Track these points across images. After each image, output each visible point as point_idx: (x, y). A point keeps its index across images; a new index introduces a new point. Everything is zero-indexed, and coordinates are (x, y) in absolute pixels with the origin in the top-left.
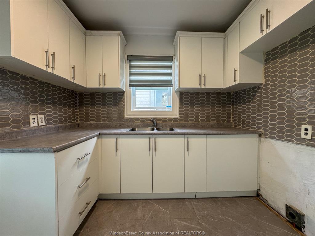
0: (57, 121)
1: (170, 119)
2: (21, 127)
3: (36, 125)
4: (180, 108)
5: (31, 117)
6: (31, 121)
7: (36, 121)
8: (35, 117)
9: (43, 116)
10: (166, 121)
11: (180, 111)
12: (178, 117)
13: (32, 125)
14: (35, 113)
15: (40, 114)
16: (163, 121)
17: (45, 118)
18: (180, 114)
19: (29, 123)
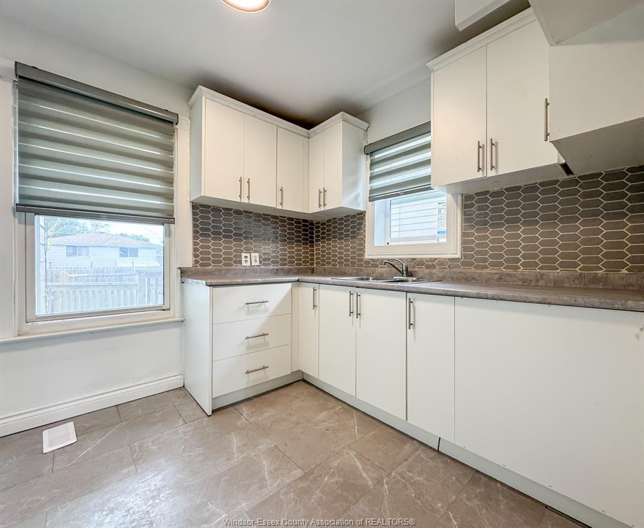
0: (277, 262)
1: (442, 263)
2: (231, 265)
3: (248, 264)
4: (464, 235)
5: (243, 255)
6: (243, 259)
7: (248, 259)
8: (248, 255)
9: (257, 254)
10: (434, 267)
11: (463, 242)
12: (458, 256)
13: (244, 264)
14: (248, 250)
15: (254, 252)
16: (428, 267)
17: (260, 257)
18: (464, 249)
19: (240, 262)
